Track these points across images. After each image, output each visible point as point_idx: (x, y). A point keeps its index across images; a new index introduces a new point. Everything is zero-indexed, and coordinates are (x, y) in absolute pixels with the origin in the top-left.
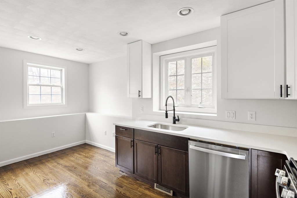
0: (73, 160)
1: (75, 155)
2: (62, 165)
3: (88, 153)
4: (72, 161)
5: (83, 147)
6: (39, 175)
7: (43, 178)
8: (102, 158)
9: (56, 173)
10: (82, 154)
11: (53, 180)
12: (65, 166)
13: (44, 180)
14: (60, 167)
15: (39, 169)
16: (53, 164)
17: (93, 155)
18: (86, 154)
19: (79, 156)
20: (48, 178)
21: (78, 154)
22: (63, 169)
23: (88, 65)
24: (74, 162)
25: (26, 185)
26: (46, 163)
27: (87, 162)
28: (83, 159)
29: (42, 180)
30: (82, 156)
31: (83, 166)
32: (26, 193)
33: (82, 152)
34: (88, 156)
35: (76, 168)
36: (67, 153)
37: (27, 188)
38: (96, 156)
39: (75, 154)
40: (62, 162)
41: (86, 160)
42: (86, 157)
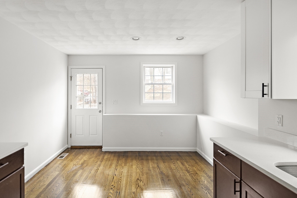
0: (173, 168)
1: (177, 163)
2: (160, 169)
3: (193, 166)
4: (171, 169)
5: (190, 156)
6: (139, 171)
7: (138, 177)
8: (206, 182)
9: (150, 177)
10: (186, 164)
11: (143, 184)
12: (162, 172)
13: (138, 179)
14: (157, 171)
15: (142, 165)
16: (154, 165)
17: (197, 172)
18: (190, 167)
19: (181, 166)
20: (142, 179)
21: (181, 163)
22: (158, 175)
23: (202, 57)
24: (171, 172)
25: (125, 177)
26: (150, 161)
27: (184, 178)
28: (183, 173)
29: (137, 178)
30: (184, 168)
31: (178, 181)
32: (120, 185)
33: (187, 162)
34: (191, 170)
35: (170, 180)
36: (172, 158)
37: (123, 180)
38: (200, 174)
39: (178, 161)
40: (162, 165)
41: (185, 175)
42: (187, 170)
